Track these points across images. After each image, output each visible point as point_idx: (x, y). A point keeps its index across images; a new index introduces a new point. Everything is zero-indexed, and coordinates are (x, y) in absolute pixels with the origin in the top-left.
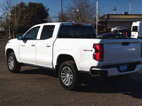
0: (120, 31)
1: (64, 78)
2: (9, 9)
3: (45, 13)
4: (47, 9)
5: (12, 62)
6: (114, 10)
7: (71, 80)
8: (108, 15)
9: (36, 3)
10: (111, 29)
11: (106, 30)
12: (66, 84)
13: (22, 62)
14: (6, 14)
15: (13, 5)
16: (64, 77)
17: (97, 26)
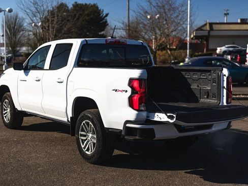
0: (229, 53)
1: (83, 141)
2: (38, 14)
3: (101, 22)
4: (104, 15)
5: (9, 110)
6: (225, 14)
7: (94, 144)
8: (211, 24)
9: (86, 4)
10: (216, 49)
11: (207, 51)
12: (87, 152)
13: (24, 109)
14: (33, 24)
15: (45, 7)
16: (84, 138)
17: (188, 43)
